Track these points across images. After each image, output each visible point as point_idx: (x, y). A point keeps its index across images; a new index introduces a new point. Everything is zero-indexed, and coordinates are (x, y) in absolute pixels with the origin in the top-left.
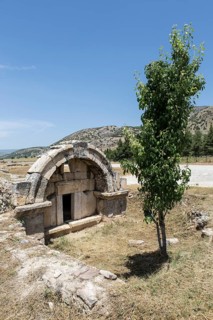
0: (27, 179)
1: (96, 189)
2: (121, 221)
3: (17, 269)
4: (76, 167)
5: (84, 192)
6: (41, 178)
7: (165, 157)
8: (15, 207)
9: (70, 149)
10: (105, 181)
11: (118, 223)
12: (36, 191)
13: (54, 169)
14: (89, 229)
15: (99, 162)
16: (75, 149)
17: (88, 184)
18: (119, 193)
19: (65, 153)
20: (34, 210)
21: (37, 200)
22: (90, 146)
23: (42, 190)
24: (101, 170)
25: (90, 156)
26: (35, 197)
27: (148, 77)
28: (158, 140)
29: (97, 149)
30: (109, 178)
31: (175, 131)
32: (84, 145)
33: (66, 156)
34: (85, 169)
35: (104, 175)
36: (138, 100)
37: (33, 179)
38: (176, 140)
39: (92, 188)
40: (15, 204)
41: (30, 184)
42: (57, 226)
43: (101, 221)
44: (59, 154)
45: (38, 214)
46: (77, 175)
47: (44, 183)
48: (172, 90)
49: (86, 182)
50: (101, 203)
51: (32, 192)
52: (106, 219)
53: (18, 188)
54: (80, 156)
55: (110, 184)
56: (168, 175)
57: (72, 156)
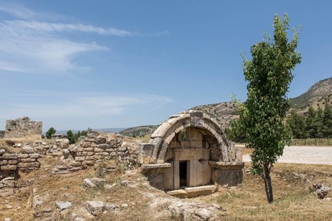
0: (150, 142)
1: (211, 159)
2: (237, 193)
3: (148, 203)
4: (192, 136)
5: (200, 160)
6: (162, 142)
7: (266, 118)
8: (141, 164)
9: (187, 118)
10: (220, 150)
11: (233, 194)
12: (158, 153)
13: (173, 135)
14: (204, 197)
15: (214, 132)
16: (192, 118)
17: (204, 154)
18: (234, 164)
19: (183, 122)
20: (157, 169)
21: (158, 161)
22: (205, 116)
23: (163, 152)
24: (215, 140)
25: (205, 125)
26: (157, 158)
27: (254, 54)
28: (261, 104)
29: (212, 119)
30: (224, 148)
31: (274, 96)
32: (199, 115)
33: (184, 124)
34: (200, 138)
35: (219, 145)
36: (245, 74)
37: (156, 142)
38: (276, 104)
39: (207, 157)
40: (141, 162)
41: (153, 146)
42: (174, 189)
43: (216, 191)
44: (178, 121)
45: (159, 174)
46: (193, 144)
47: (165, 146)
48: (271, 65)
49: (201, 150)
50: (216, 173)
51: (155, 153)
52: (221, 189)
53: (144, 149)
54: (196, 125)
55: (225, 154)
56: (269, 132)
57: (189, 125)
